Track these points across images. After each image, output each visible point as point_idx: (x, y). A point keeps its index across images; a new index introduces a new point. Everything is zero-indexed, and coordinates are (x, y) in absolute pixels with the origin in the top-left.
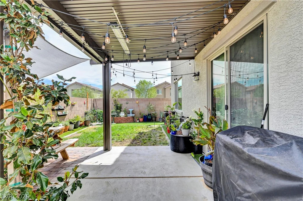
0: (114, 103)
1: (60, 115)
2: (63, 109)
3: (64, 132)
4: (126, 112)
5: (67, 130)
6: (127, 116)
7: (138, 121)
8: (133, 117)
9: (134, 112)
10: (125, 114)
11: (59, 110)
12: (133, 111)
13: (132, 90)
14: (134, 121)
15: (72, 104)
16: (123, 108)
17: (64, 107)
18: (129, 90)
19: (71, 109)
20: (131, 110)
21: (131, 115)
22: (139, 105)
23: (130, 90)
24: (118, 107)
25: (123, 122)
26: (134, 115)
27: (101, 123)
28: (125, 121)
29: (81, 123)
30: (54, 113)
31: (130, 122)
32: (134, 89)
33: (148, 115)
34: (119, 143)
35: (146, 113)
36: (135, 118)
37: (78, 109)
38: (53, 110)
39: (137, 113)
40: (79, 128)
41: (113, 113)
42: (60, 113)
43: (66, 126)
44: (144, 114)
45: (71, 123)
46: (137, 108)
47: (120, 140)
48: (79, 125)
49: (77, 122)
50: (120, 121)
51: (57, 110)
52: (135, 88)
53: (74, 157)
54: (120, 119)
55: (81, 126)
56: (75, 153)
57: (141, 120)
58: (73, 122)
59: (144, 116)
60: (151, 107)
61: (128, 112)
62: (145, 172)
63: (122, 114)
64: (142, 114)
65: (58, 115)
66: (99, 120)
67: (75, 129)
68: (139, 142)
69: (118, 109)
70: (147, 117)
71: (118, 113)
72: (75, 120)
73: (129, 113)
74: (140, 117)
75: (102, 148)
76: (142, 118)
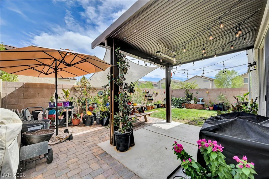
0: (186, 93)
1: (149, 99)
2: (151, 96)
3: (151, 109)
4: (196, 100)
5: (153, 108)
6: (197, 104)
7: (208, 109)
8: (203, 105)
9: (203, 101)
10: (195, 102)
11: (149, 96)
12: (203, 99)
13: (212, 80)
14: (204, 109)
15: (156, 93)
16: (194, 97)
17: (152, 95)
18: (207, 81)
19: (156, 96)
20: (201, 99)
21: (201, 103)
22: (209, 95)
23: (209, 81)
24: (189, 96)
25: (193, 108)
26: (203, 103)
27: (175, 107)
28: (195, 107)
29: (162, 105)
30: (147, 98)
31: (199, 109)
32: (213, 79)
33: (219, 104)
34: (179, 121)
35: (217, 102)
36: (205, 106)
37: (160, 96)
38: (146, 96)
39: (207, 102)
40: (160, 108)
41: (185, 100)
42: (149, 98)
43: (152, 106)
44: (215, 103)
45: (155, 105)
46: (207, 97)
47: (181, 119)
48: (160, 106)
49: (159, 105)
50: (190, 107)
51: (148, 96)
52: (215, 79)
53: (150, 121)
54: (190, 106)
55: (161, 107)
56: (152, 120)
57: (211, 108)
58: (156, 104)
59: (215, 105)
60: (222, 96)
61: (198, 100)
62: (183, 139)
63: (192, 102)
64: (212, 102)
65: (148, 99)
66: (174, 105)
67: (157, 109)
68: (195, 123)
69: (189, 97)
70: (217, 106)
71: (189, 101)
72: (157, 103)
73: (199, 102)
74: (211, 106)
75: (165, 121)
76: (212, 106)
